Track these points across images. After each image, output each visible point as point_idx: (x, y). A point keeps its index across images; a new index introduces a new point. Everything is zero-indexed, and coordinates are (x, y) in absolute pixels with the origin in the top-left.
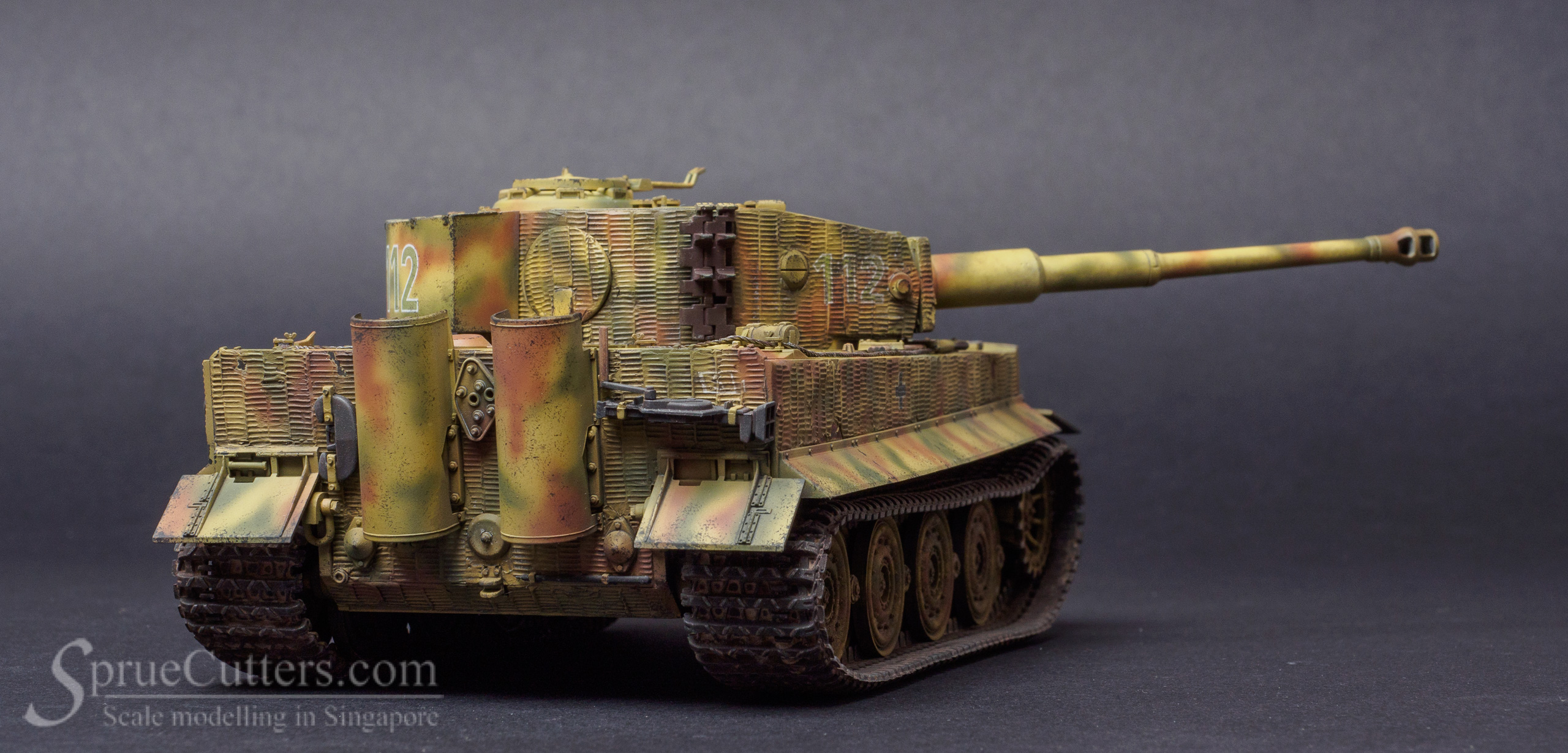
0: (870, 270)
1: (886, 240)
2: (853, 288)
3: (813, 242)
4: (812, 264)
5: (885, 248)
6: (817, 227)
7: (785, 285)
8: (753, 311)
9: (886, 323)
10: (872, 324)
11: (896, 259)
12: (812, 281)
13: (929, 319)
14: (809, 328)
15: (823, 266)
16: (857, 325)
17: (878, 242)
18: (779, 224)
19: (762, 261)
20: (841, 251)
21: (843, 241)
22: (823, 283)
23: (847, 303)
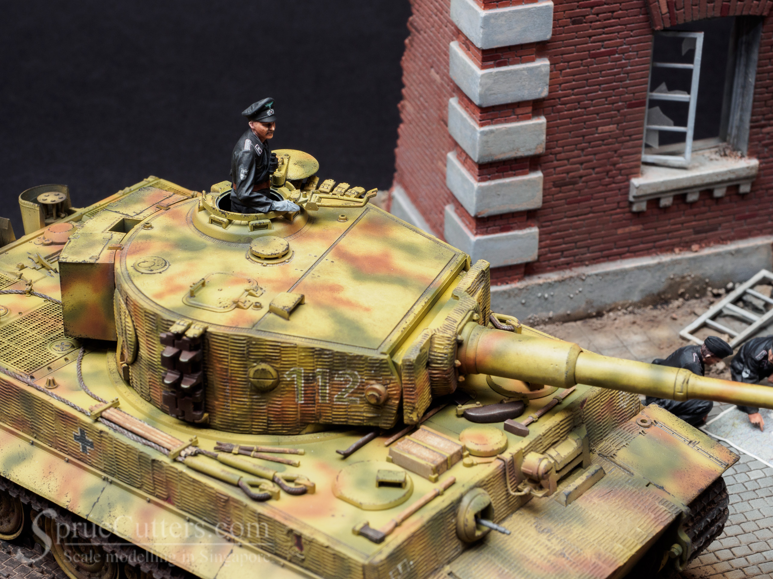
0: (345, 381)
1: (363, 360)
2: (326, 393)
3: (283, 359)
4: (283, 374)
5: (362, 366)
6: (288, 349)
7: (253, 388)
8: (224, 402)
9: (362, 418)
10: (347, 418)
11: (373, 375)
12: (282, 386)
13: (409, 417)
14: (280, 418)
15: (295, 376)
16: (331, 418)
17: (355, 361)
18: (248, 345)
19: (232, 370)
20: (313, 366)
21: (316, 360)
22: (294, 388)
23: (318, 403)
